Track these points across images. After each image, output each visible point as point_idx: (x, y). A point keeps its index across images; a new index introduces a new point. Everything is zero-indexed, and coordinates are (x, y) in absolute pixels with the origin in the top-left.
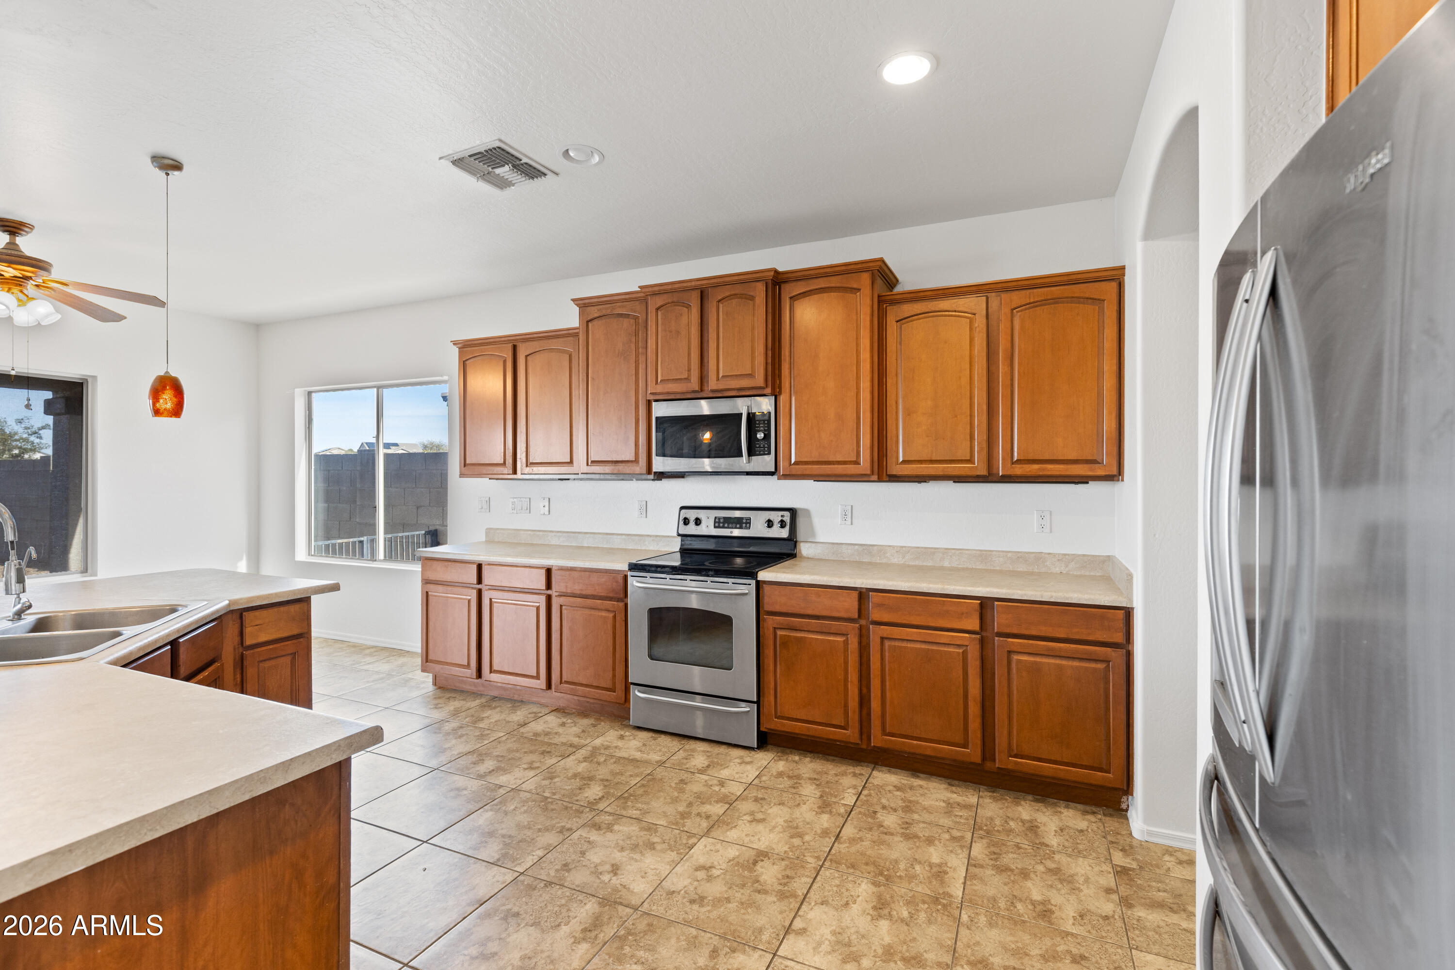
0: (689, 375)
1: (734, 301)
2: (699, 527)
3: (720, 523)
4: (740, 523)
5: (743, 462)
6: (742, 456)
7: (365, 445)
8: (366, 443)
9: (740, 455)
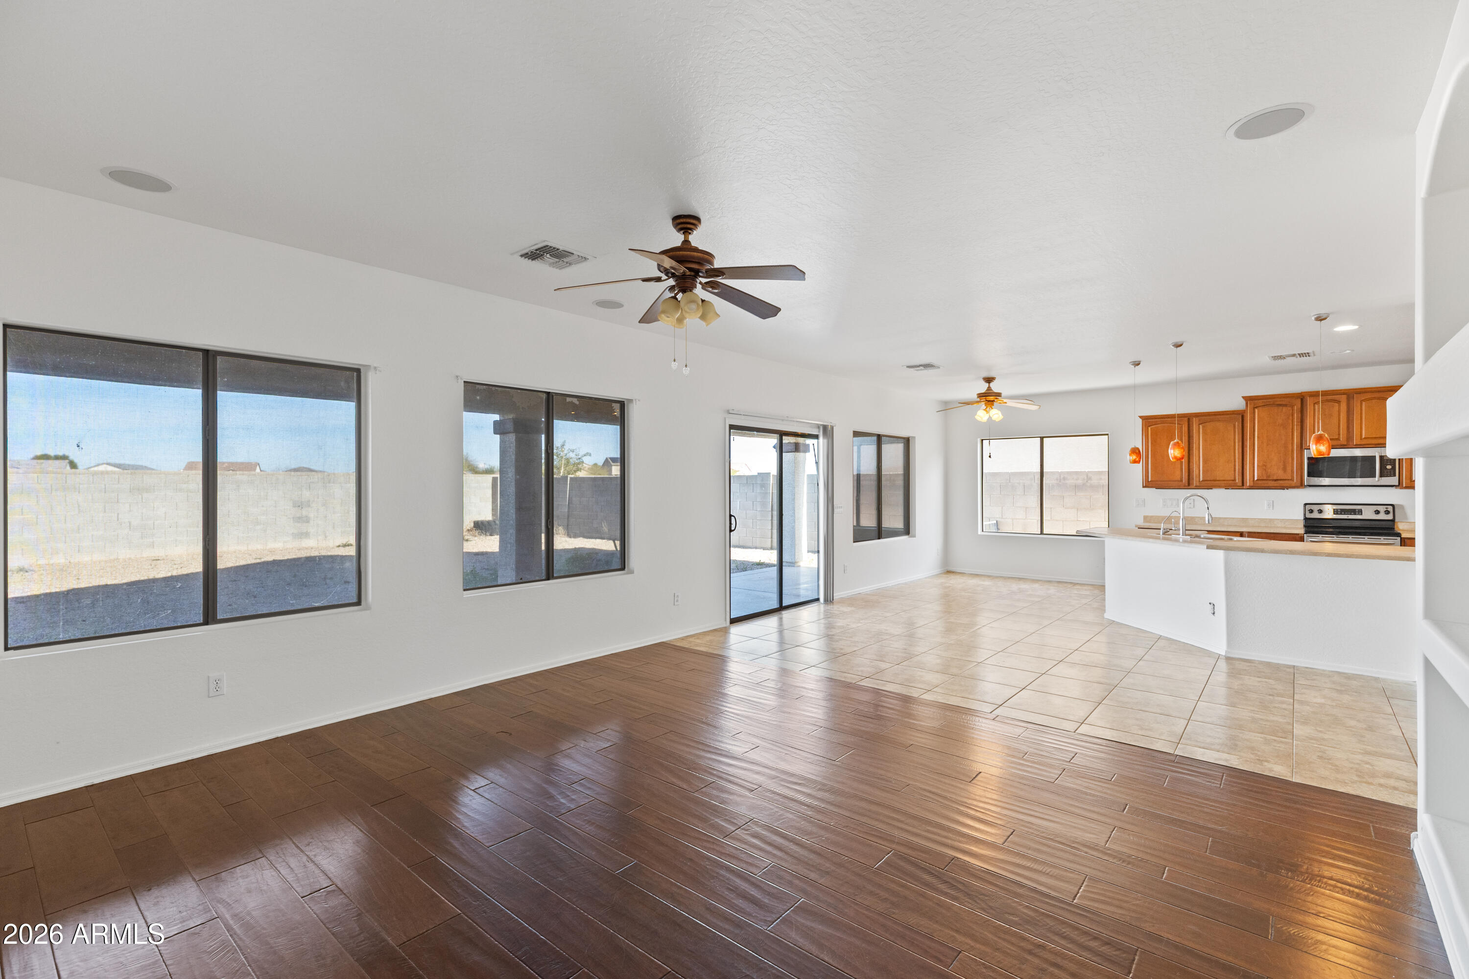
0: (1339, 437)
1: (1374, 401)
2: (1312, 514)
3: (1336, 512)
4: (1354, 512)
5: (1376, 480)
6: (1375, 477)
7: (609, 460)
8: (610, 458)
9: (1375, 476)
